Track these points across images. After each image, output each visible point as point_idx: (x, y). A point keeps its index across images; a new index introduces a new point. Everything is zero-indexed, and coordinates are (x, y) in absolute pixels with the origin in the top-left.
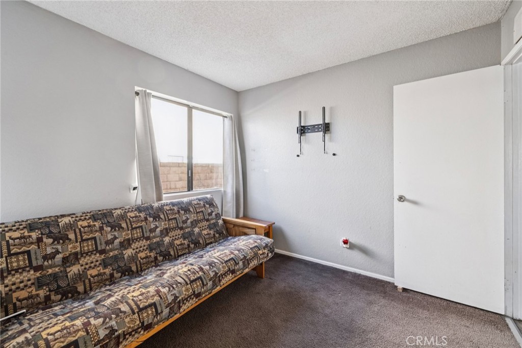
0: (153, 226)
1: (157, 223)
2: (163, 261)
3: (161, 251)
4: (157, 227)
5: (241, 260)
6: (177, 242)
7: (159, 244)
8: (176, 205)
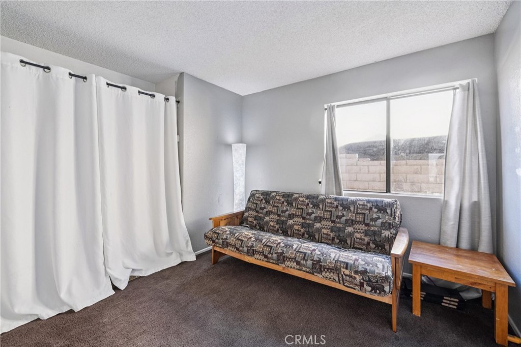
0: (310, 211)
1: (314, 210)
2: (308, 238)
3: (309, 231)
4: (313, 213)
5: (312, 260)
6: (325, 231)
7: (309, 226)
8: (339, 201)
